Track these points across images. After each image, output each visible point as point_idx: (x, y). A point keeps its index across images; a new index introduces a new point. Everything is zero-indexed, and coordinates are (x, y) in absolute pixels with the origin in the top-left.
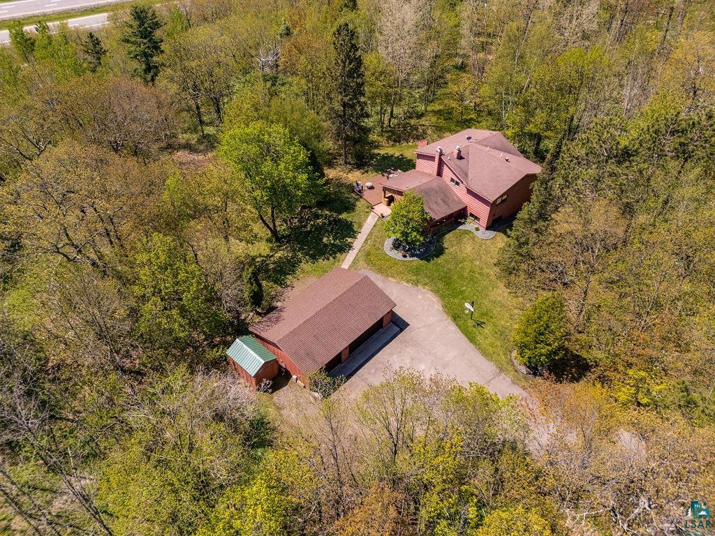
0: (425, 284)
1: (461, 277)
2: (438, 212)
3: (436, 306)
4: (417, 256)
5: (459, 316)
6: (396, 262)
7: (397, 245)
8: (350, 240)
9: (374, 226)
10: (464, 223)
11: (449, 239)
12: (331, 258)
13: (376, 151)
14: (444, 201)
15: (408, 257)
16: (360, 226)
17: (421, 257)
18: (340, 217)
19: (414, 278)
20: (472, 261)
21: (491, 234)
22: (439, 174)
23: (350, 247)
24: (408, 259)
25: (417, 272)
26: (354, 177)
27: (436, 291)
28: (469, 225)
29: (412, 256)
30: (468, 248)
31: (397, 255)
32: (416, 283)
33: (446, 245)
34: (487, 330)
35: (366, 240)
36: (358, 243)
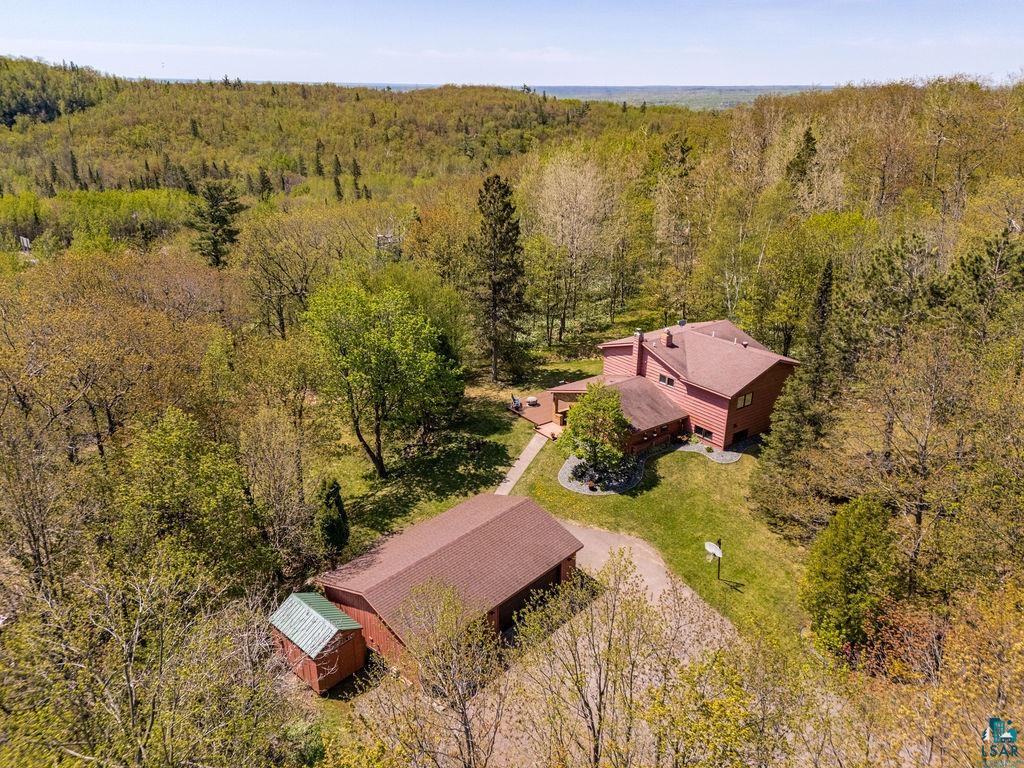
0: (632, 529)
1: (691, 517)
2: (644, 421)
3: (654, 561)
4: (614, 489)
5: (695, 576)
6: (579, 498)
7: (579, 474)
8: (501, 469)
9: (542, 450)
10: (686, 443)
11: (665, 464)
12: (470, 494)
13: (541, 368)
14: (652, 408)
15: (599, 490)
16: (519, 451)
17: (620, 489)
18: (487, 439)
19: (612, 520)
20: (707, 495)
21: (733, 456)
22: (641, 372)
23: (501, 478)
24: (599, 492)
25: (616, 510)
26: (507, 395)
27: (650, 539)
28: (696, 445)
29: (606, 488)
30: (698, 477)
31: (582, 488)
32: (616, 527)
33: (660, 472)
34: (750, 595)
35: (529, 469)
36: (515, 473)
